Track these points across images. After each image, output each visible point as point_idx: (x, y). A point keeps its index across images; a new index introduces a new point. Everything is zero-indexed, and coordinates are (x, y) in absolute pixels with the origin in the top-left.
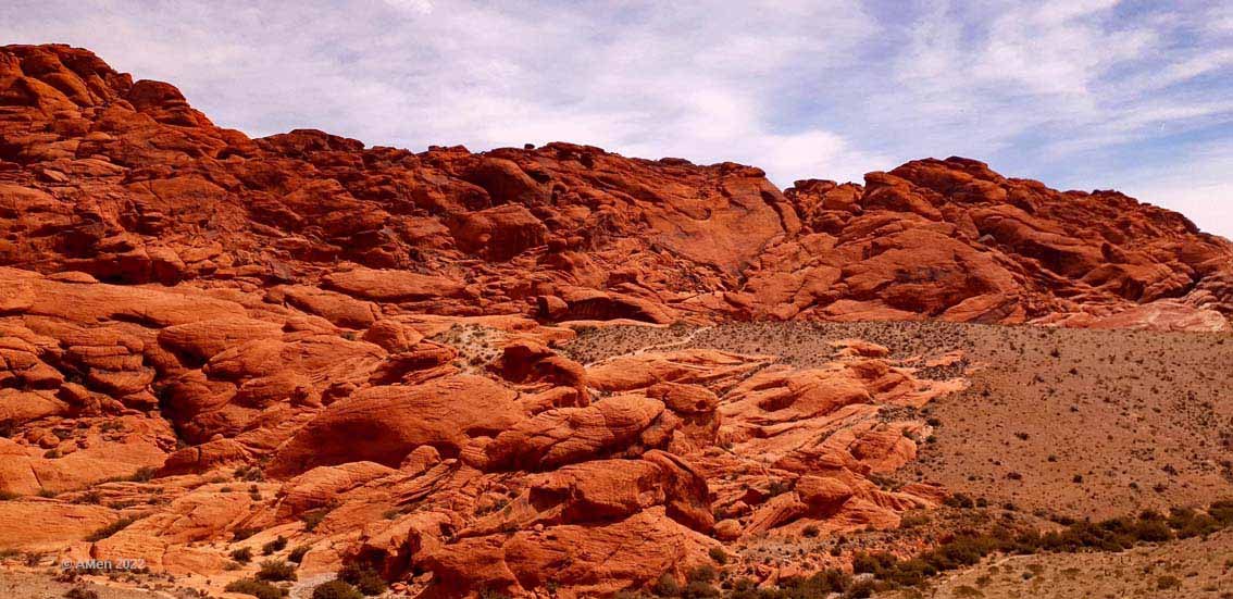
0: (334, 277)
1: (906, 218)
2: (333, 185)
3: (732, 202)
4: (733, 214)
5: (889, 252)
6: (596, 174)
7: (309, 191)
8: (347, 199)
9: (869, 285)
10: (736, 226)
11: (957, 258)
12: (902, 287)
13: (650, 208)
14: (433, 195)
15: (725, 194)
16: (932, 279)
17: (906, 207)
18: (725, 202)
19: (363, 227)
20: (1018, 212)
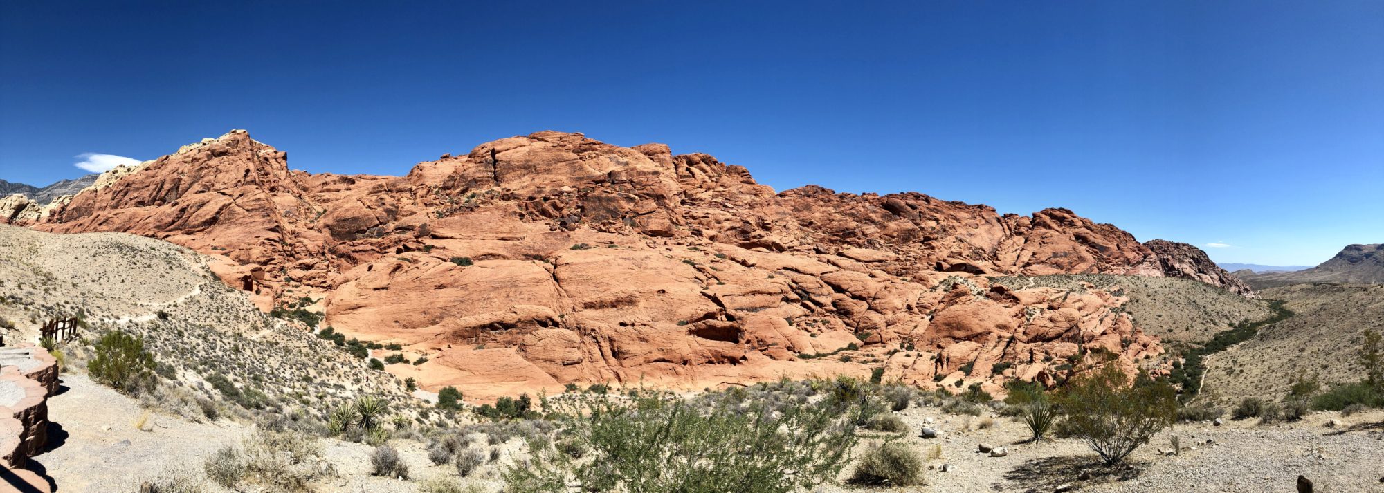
0: (845, 251)
1: (1051, 231)
2: (831, 210)
3: (987, 222)
4: (987, 227)
5: (1049, 245)
6: (931, 207)
7: (823, 212)
8: (838, 216)
9: (1044, 259)
10: (989, 232)
11: (1073, 248)
12: (1055, 259)
13: (956, 224)
14: (871, 215)
15: (983, 218)
16: (1066, 257)
17: (1050, 228)
18: (983, 221)
19: (847, 229)
20: (1088, 231)
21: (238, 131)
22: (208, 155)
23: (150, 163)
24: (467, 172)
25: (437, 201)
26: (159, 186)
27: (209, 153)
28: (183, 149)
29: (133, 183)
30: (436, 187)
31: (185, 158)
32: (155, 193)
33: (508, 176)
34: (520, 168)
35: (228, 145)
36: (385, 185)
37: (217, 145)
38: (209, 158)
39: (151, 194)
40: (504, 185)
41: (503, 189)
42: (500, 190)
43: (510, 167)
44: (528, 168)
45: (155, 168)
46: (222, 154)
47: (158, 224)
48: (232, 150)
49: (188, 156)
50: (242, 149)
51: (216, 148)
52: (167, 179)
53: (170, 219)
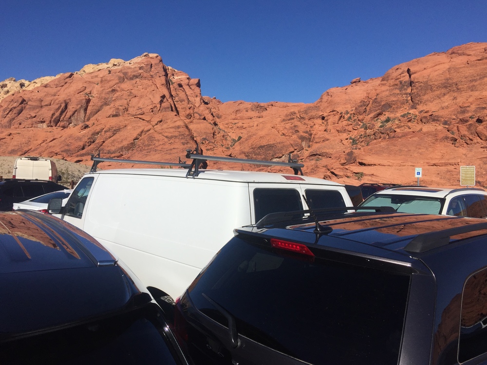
21: (151, 55)
22: (120, 78)
23: (49, 79)
24: (380, 96)
25: (350, 128)
26: (63, 105)
27: (122, 75)
28: (90, 68)
29: (30, 100)
30: (347, 113)
31: (92, 78)
32: (57, 114)
33: (426, 97)
34: (439, 87)
35: (141, 68)
36: (297, 112)
37: (129, 68)
38: (122, 80)
39: (53, 114)
40: (421, 107)
41: (421, 112)
42: (417, 113)
43: (428, 87)
44: (449, 86)
45: (57, 86)
46: (134, 77)
47: (66, 148)
48: (145, 75)
49: (96, 76)
50: (156, 74)
51: (128, 70)
52: (73, 99)
53: (81, 144)
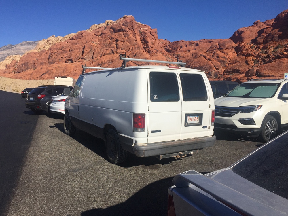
21: (128, 16)
22: (111, 31)
23: (73, 35)
27: (112, 29)
28: (94, 26)
31: (96, 32)
35: (122, 25)
37: (116, 25)
38: (112, 33)
45: (77, 38)
46: (119, 31)
48: (125, 28)
49: (99, 32)
51: (116, 27)
